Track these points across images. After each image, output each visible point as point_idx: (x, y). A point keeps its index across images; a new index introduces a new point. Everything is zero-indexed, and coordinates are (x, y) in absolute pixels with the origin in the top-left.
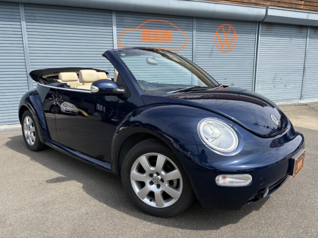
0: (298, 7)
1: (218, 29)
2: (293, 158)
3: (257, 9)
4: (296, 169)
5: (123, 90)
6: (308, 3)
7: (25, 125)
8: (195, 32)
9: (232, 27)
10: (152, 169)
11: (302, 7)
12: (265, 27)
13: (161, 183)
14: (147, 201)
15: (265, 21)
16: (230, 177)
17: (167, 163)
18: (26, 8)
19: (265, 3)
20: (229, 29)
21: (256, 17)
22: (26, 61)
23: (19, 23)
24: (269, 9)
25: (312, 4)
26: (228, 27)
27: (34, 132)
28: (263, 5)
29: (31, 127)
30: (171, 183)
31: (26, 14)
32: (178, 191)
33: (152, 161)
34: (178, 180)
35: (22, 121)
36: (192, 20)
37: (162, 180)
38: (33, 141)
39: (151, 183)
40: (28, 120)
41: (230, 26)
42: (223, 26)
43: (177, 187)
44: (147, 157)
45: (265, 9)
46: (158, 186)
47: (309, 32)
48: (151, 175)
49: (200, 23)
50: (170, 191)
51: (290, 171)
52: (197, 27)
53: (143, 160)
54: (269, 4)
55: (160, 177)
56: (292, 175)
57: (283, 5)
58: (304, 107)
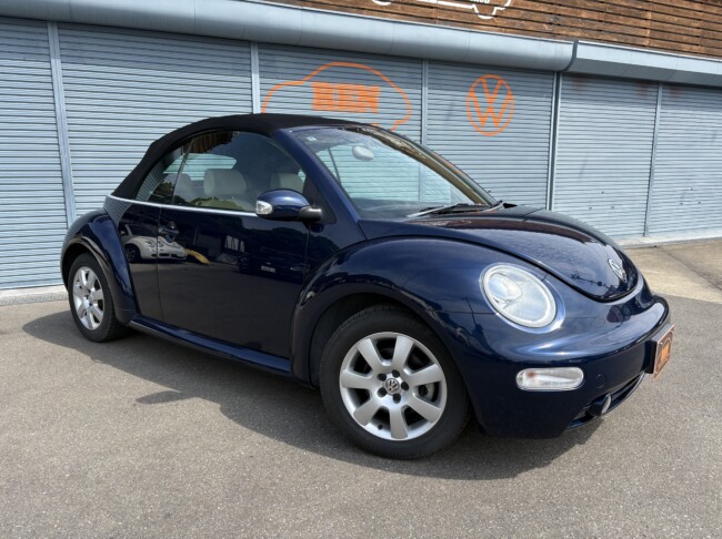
0: (639, 41)
1: (474, 85)
2: (653, 339)
3: (554, 44)
4: (659, 362)
5: (319, 210)
6: (657, 35)
7: (76, 286)
8: (426, 90)
9: (504, 82)
10: (385, 364)
11: (646, 42)
12: (570, 83)
13: (402, 392)
14: (372, 428)
15: (571, 70)
16: (542, 374)
17: (415, 351)
18: (62, 32)
19: (571, 34)
20: (498, 87)
21: (553, 61)
22: (62, 148)
23: (47, 65)
24: (579, 46)
25: (666, 36)
26: (495, 82)
27: (100, 302)
28: (567, 37)
29: (93, 289)
30: (422, 390)
31: (64, 46)
32: (437, 405)
33: (386, 349)
34: (437, 385)
35: (68, 278)
36: (419, 66)
37: (405, 386)
38: (96, 320)
39: (382, 392)
40: (84, 276)
41: (500, 80)
42: (484, 78)
43: (435, 399)
44: (373, 341)
45: (571, 46)
46: (397, 398)
47: (660, 94)
48: (382, 377)
49: (436, 71)
50: (421, 406)
51: (649, 366)
52: (432, 81)
53: (367, 347)
54: (578, 34)
55: (399, 380)
56: (652, 372)
57: (608, 37)
58: (651, 250)
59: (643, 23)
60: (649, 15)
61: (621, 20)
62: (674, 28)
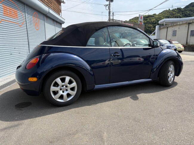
1: (33, 15)
8: (26, 14)
12: (46, 18)
15: (47, 15)
27: (72, 88)
41: (37, 14)
42: (35, 13)
47: (55, 23)
52: (27, 11)
59: (52, 6)
60: (52, 4)
61: (50, 4)
62: (55, 8)
